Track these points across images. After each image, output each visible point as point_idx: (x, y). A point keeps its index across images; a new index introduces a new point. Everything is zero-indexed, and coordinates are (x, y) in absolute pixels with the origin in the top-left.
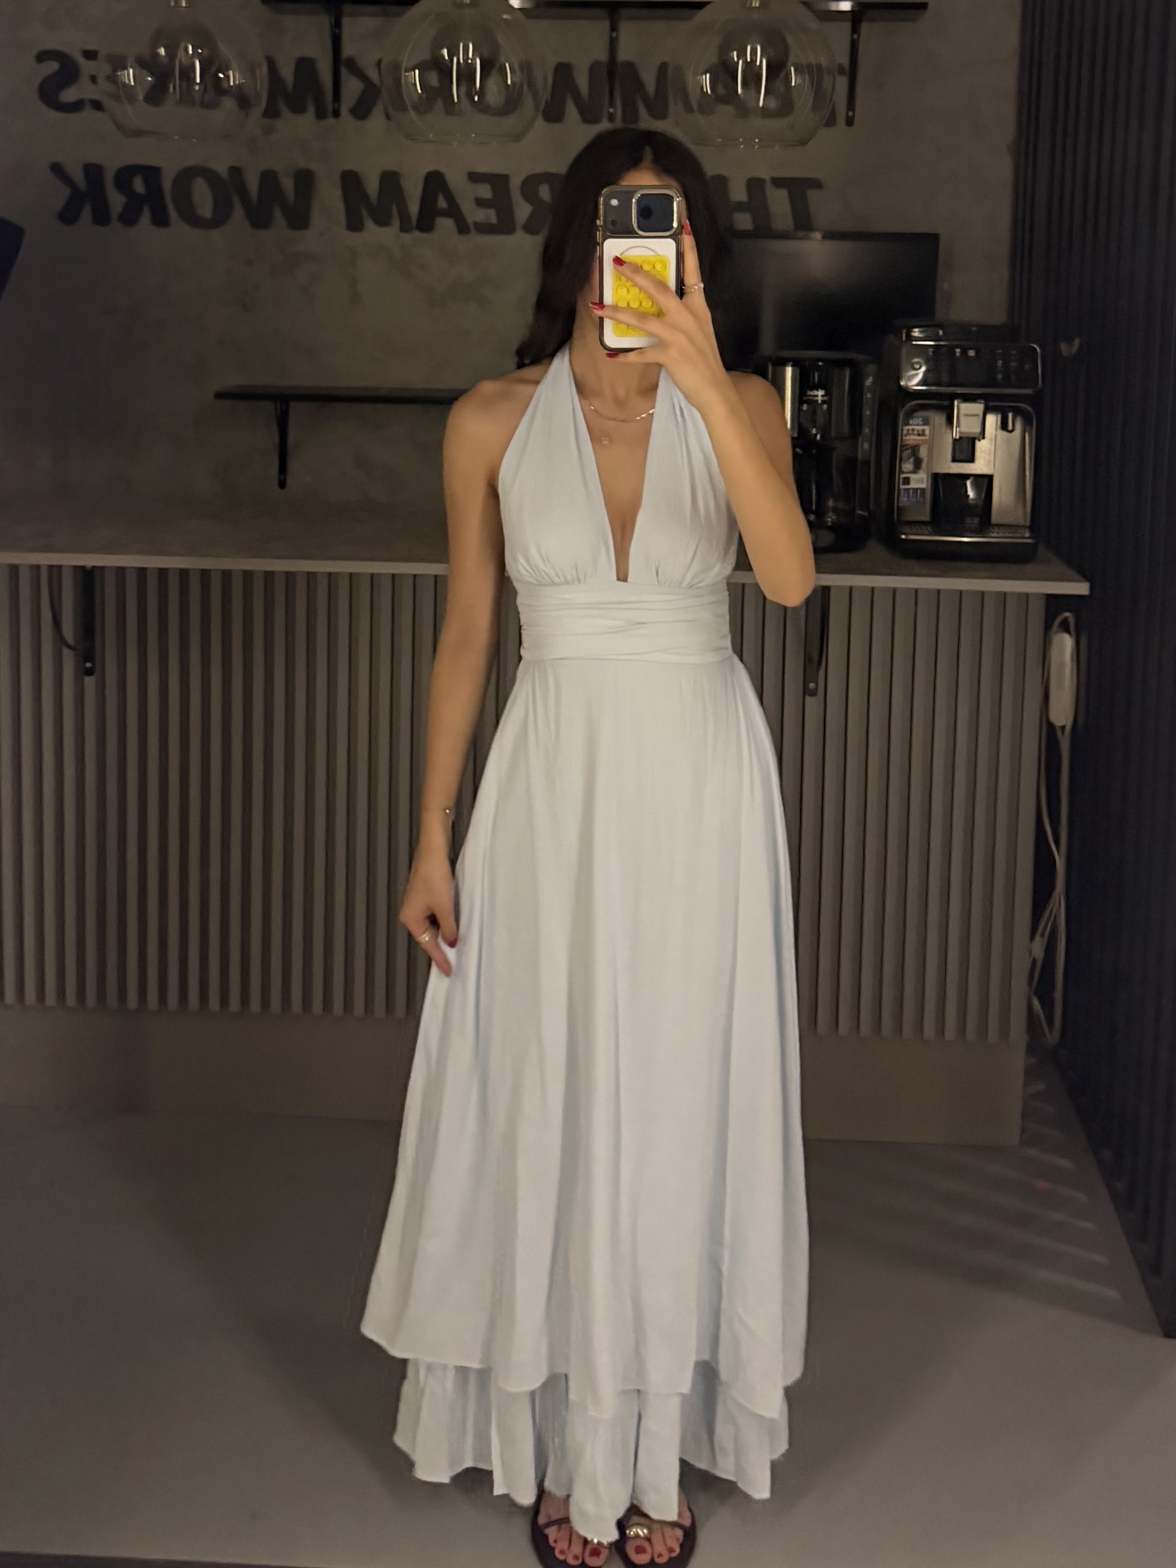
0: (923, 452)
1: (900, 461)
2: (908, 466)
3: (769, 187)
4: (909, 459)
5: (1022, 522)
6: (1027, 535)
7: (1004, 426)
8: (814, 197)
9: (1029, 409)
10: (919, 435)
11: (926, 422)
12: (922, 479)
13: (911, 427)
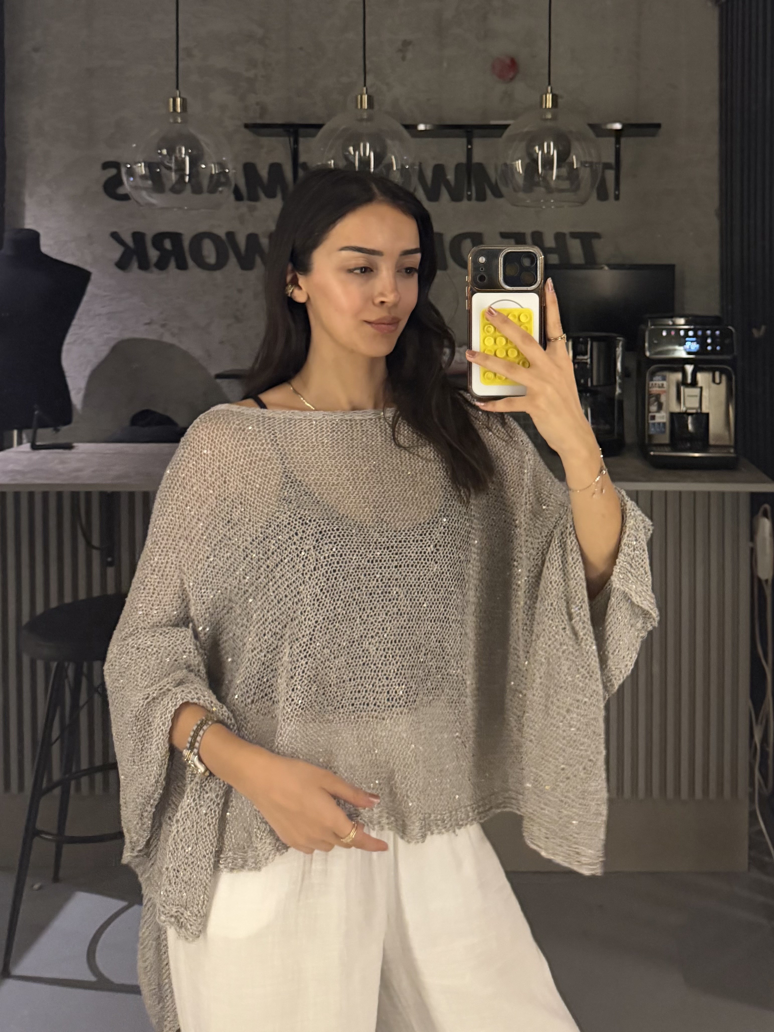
0: (663, 399)
1: (649, 405)
2: (654, 408)
3: (568, 237)
4: (653, 404)
5: (727, 443)
6: (732, 451)
7: (714, 381)
8: (597, 244)
9: (729, 368)
10: (659, 387)
11: (664, 379)
12: (663, 417)
13: (654, 382)
